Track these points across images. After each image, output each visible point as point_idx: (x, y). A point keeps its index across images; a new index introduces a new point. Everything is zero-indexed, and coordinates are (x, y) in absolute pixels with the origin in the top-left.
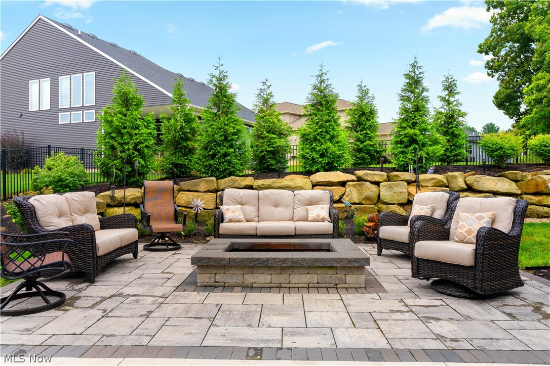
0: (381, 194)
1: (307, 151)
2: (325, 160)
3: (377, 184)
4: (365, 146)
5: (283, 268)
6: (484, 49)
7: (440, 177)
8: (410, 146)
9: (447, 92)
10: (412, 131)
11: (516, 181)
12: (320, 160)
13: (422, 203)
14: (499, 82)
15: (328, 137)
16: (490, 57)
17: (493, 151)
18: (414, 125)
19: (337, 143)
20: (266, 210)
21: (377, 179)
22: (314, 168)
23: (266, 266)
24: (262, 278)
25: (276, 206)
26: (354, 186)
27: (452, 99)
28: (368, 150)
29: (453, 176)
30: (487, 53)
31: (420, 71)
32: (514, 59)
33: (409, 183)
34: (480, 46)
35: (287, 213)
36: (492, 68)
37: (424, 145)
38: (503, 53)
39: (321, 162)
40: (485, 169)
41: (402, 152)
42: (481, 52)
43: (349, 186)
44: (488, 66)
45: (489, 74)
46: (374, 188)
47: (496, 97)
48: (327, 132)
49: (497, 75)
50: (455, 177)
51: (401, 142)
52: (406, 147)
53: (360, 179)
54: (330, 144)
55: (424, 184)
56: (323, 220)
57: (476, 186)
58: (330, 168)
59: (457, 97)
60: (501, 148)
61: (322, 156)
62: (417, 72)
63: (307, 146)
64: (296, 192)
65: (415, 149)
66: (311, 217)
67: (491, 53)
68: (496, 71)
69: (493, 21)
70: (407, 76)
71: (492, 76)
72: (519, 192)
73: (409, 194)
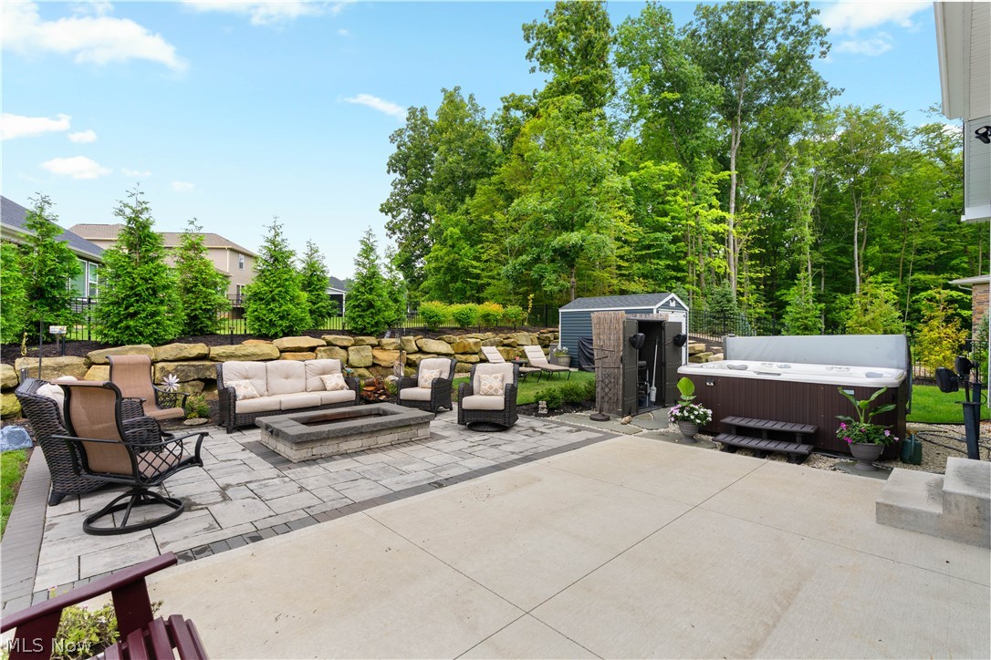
0: (350, 358)
1: (265, 312)
2: (285, 323)
3: (345, 348)
4: (318, 308)
5: (372, 432)
7: (397, 341)
8: (367, 310)
9: (389, 260)
10: (370, 297)
11: (450, 343)
12: (280, 322)
13: (429, 367)
14: (397, 244)
15: (288, 298)
17: (430, 318)
18: (371, 291)
19: (298, 304)
20: (277, 382)
21: (345, 344)
22: (273, 331)
23: (359, 432)
24: (355, 444)
25: (287, 378)
26: (325, 351)
28: (321, 312)
30: (386, 214)
32: (410, 225)
33: (373, 346)
35: (300, 384)
36: (392, 229)
37: (379, 311)
38: (401, 217)
39: (281, 325)
40: (426, 332)
41: (360, 316)
42: (382, 211)
43: (320, 351)
44: (388, 227)
45: (388, 235)
46: (343, 352)
48: (286, 292)
49: (395, 237)
50: (409, 341)
51: (359, 306)
52: (363, 311)
53: (329, 344)
54: (291, 306)
55: (387, 348)
56: (342, 388)
57: (425, 349)
58: (289, 332)
60: (436, 316)
61: (282, 318)
62: (372, 240)
63: (263, 306)
65: (372, 313)
66: (329, 386)
68: (395, 233)
69: (394, 185)
70: (362, 242)
71: (390, 238)
72: (453, 352)
73: (374, 357)
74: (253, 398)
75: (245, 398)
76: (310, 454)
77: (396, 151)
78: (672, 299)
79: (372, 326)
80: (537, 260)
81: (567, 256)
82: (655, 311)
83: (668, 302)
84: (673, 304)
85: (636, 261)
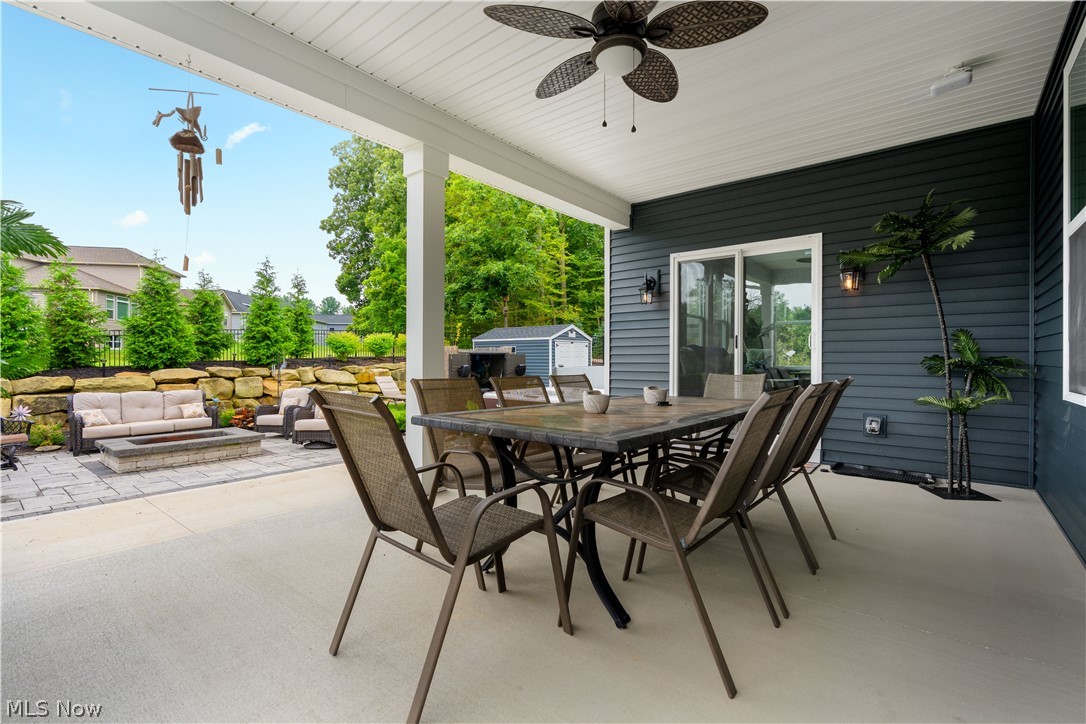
0: (236, 389)
1: (142, 345)
2: (166, 356)
3: (232, 379)
4: (211, 340)
6: (328, 226)
7: (293, 372)
8: (263, 341)
9: (296, 290)
10: (265, 329)
11: (354, 374)
12: (161, 355)
13: (289, 396)
14: (341, 265)
15: (170, 331)
16: (333, 236)
17: (337, 348)
18: (267, 323)
19: (182, 337)
20: (129, 411)
21: (231, 375)
22: (152, 363)
25: (143, 408)
26: (207, 382)
27: (301, 297)
28: (214, 343)
29: (304, 371)
30: (329, 232)
31: (272, 270)
32: (355, 245)
33: (264, 377)
34: (323, 222)
35: (159, 412)
36: (335, 249)
37: (276, 341)
38: (345, 235)
39: (161, 358)
40: (330, 363)
41: (254, 348)
42: (323, 228)
43: (202, 383)
44: (330, 246)
45: (330, 255)
46: (229, 384)
47: (338, 281)
48: (169, 325)
49: (339, 257)
50: (307, 372)
51: (253, 338)
52: (259, 342)
53: (212, 375)
54: (174, 339)
55: (279, 379)
56: (200, 416)
57: (323, 379)
58: (172, 364)
59: (305, 296)
60: (343, 346)
61: (162, 350)
62: (269, 272)
63: (141, 339)
64: (165, 393)
65: (267, 344)
66: (186, 414)
67: (333, 233)
68: (339, 253)
69: (336, 200)
70: (259, 274)
71: (334, 258)
72: (356, 382)
73: (264, 388)
74: (102, 425)
75: (93, 425)
76: (134, 467)
77: (338, 163)
78: (571, 331)
79: (268, 357)
80: (469, 287)
81: (496, 285)
82: (550, 342)
83: (567, 333)
84: (573, 335)
85: (584, 289)
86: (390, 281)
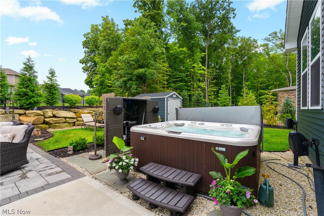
6: (82, 62)
7: (39, 112)
8: (24, 97)
9: (51, 75)
11: (75, 113)
14: (87, 75)
16: (84, 65)
27: (53, 78)
29: (46, 111)
30: (83, 64)
31: (33, 63)
32: (92, 68)
33: (20, 115)
34: (80, 60)
36: (85, 70)
37: (32, 97)
38: (88, 65)
40: (64, 108)
41: (19, 100)
42: (80, 62)
44: (83, 68)
45: (83, 72)
47: (85, 81)
49: (86, 73)
51: (19, 94)
55: (28, 115)
57: (57, 115)
59: (55, 78)
60: (71, 100)
62: (31, 63)
65: (27, 98)
67: (84, 64)
68: (87, 71)
69: (85, 52)
70: (25, 64)
72: (76, 117)
77: (85, 39)
78: (174, 94)
80: (131, 79)
81: (142, 79)
82: (166, 99)
83: (172, 95)
84: (175, 96)
86: (102, 79)
